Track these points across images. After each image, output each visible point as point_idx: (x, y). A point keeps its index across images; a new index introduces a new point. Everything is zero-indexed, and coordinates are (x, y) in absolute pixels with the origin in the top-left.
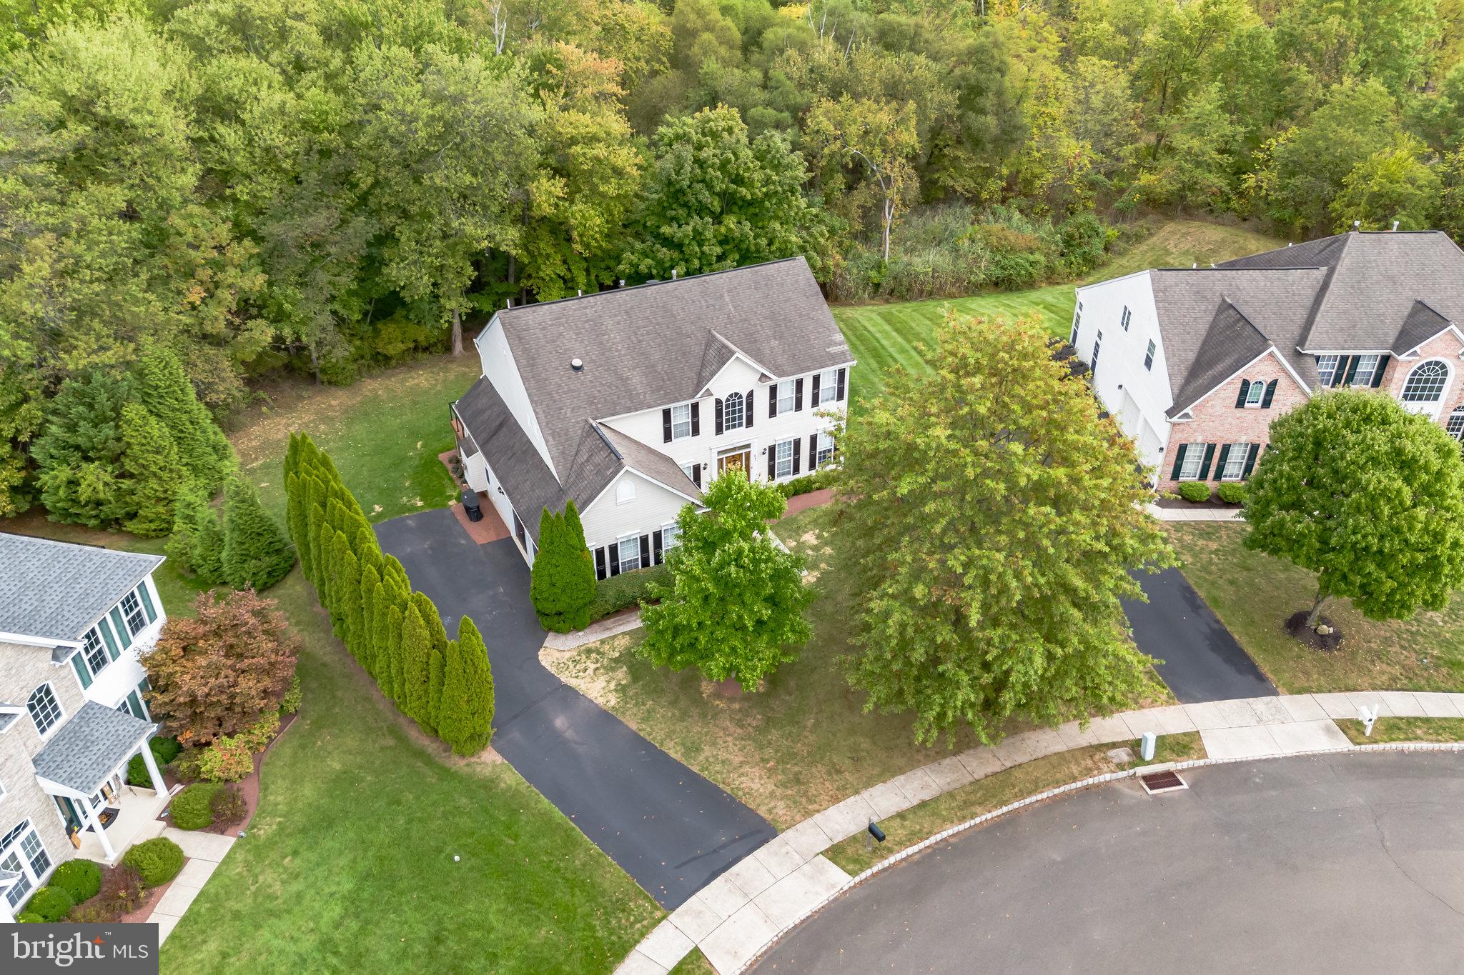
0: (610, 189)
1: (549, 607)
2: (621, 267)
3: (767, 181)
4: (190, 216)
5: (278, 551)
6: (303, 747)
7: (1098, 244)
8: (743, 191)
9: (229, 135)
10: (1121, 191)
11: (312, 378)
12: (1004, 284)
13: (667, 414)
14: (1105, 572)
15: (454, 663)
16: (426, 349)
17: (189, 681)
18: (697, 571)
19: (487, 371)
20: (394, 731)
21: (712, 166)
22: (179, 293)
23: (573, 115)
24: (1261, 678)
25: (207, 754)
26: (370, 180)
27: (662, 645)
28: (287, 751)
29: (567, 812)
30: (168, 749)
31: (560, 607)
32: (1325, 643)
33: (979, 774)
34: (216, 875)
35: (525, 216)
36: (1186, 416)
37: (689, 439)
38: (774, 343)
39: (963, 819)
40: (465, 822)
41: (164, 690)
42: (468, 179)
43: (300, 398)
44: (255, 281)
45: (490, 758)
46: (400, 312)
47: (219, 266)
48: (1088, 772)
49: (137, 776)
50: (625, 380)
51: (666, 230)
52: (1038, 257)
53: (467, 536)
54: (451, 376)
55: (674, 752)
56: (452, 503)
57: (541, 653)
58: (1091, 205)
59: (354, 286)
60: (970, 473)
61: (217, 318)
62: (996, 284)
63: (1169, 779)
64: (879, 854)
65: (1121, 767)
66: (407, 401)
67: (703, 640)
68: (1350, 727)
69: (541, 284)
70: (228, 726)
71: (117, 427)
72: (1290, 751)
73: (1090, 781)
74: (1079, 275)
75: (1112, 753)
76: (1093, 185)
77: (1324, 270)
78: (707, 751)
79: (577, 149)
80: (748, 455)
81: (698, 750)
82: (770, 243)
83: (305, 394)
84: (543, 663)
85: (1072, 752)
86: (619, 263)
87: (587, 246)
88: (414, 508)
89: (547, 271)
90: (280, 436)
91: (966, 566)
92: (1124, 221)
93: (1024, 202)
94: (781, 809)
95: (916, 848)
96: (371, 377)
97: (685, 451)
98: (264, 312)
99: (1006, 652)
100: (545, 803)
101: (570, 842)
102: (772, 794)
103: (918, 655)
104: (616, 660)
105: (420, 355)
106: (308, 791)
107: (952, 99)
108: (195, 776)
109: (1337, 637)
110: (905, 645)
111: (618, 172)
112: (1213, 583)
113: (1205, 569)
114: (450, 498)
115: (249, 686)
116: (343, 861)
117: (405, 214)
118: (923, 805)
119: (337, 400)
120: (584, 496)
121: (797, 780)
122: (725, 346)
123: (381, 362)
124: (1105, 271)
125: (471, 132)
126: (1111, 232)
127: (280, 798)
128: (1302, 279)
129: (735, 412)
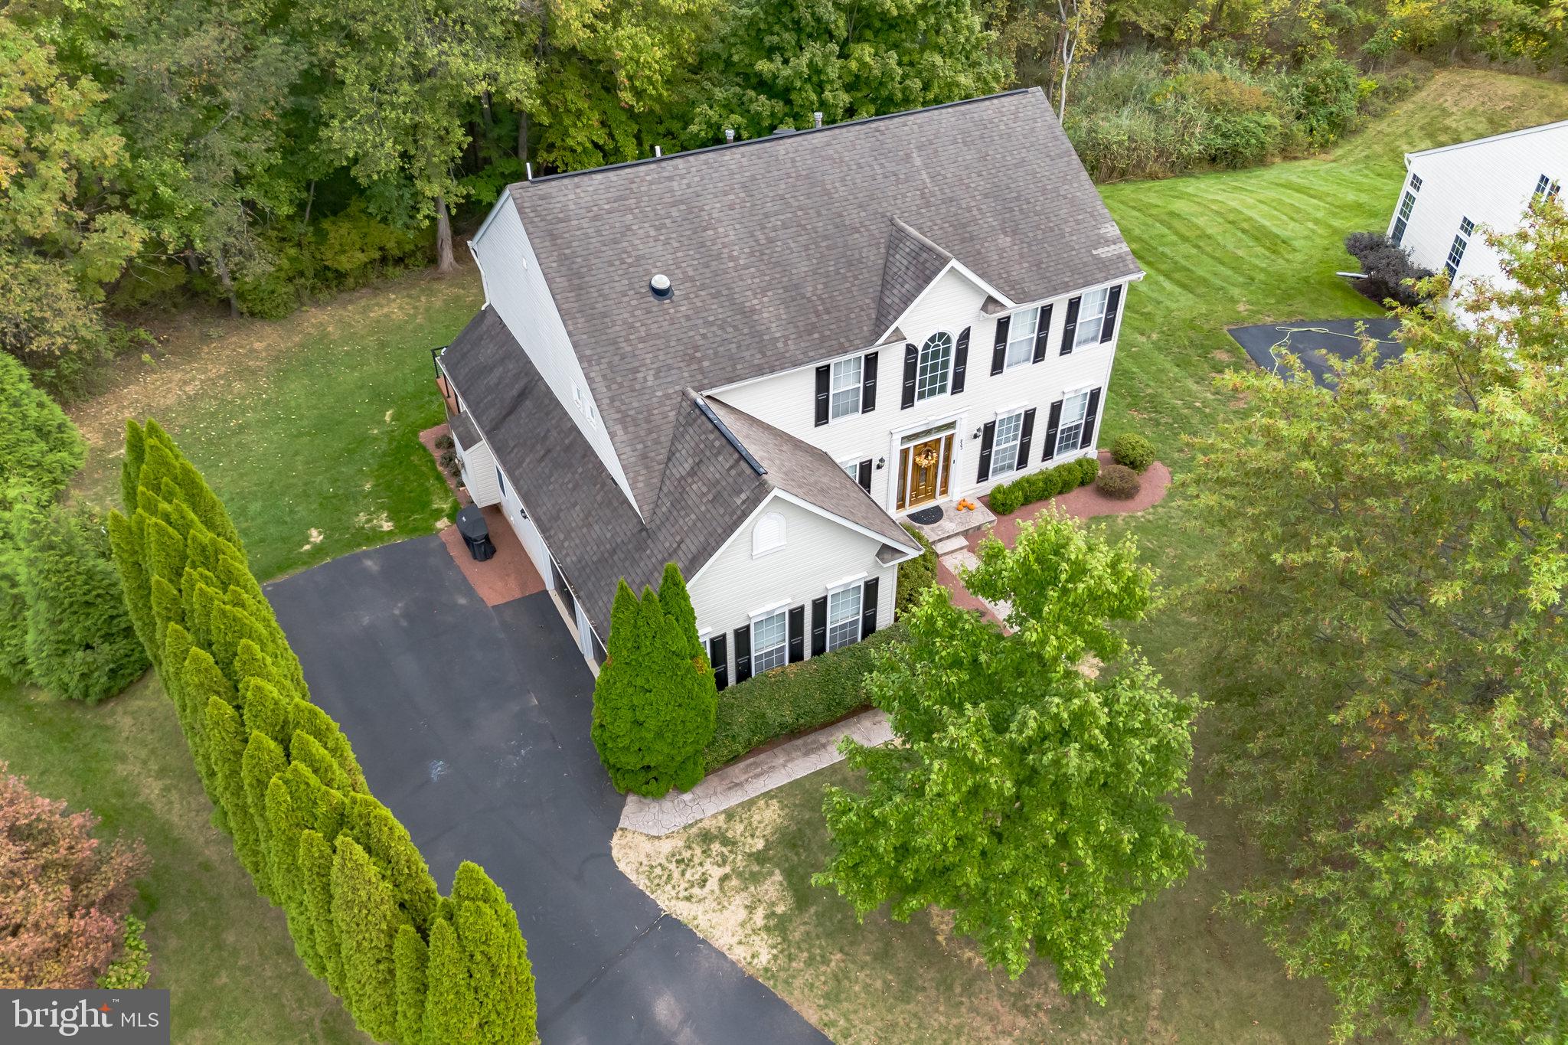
1: (631, 761)
2: (694, 128)
7: (1350, 100)
10: (1371, 26)
11: (225, 306)
12: (1225, 159)
13: (823, 374)
16: (399, 261)
19: (494, 296)
35: (544, 45)
38: (1005, 241)
43: (206, 338)
44: (107, 149)
46: (355, 205)
50: (748, 313)
52: (1270, 119)
53: (470, 591)
54: (438, 303)
56: (442, 524)
57: (616, 841)
58: (1331, 45)
59: (277, 159)
62: (1213, 160)
66: (371, 342)
69: (569, 158)
74: (1325, 146)
76: (1332, 19)
80: (950, 440)
83: (213, 332)
84: (622, 866)
86: (690, 121)
88: (376, 535)
89: (579, 138)
90: (171, 400)
92: (1381, 68)
93: (1234, 45)
96: (317, 304)
97: (849, 440)
98: (131, 201)
104: (759, 858)
105: (390, 270)
114: (438, 514)
119: (263, 341)
122: (925, 248)
124: (1358, 140)
126: (1367, 83)
129: (936, 368)
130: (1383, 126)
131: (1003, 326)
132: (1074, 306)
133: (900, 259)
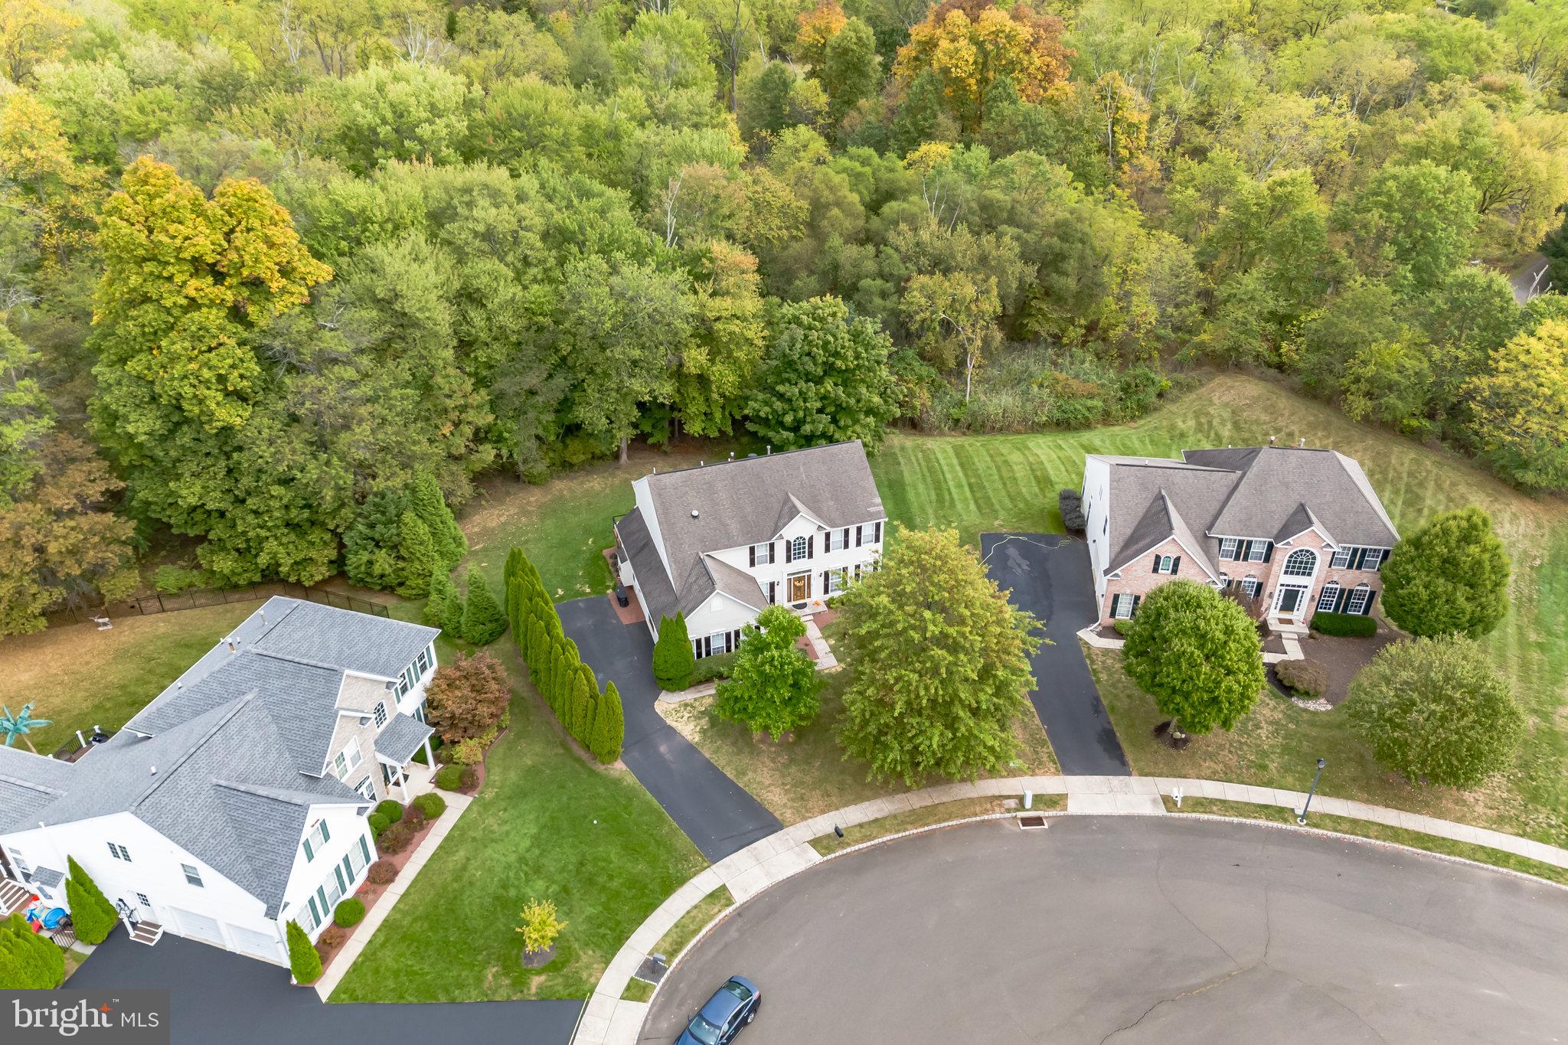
0: (741, 355)
1: (663, 675)
2: (746, 411)
3: (857, 357)
4: (448, 376)
5: (496, 620)
6: (510, 749)
7: (1152, 391)
8: (839, 363)
9: (477, 316)
10: (1184, 343)
11: (517, 478)
12: (1063, 425)
13: (752, 550)
14: (983, 690)
15: (602, 707)
16: (600, 459)
17: (452, 705)
18: (747, 665)
19: (638, 504)
20: (563, 745)
21: (817, 346)
22: (437, 427)
23: (718, 300)
24: (1124, 763)
25: (458, 748)
26: (570, 348)
27: (727, 708)
28: (501, 750)
29: (661, 802)
30: (437, 742)
31: (670, 676)
32: (1176, 744)
33: (917, 806)
34: (462, 817)
35: (678, 374)
36: (1116, 575)
37: (768, 564)
38: (831, 503)
39: (898, 831)
40: (601, 802)
41: (435, 708)
42: (636, 353)
43: (508, 493)
44: (486, 419)
45: (619, 767)
46: (583, 435)
47: (463, 408)
48: (986, 812)
49: (420, 758)
50: (725, 526)
51: (780, 388)
52: (1096, 403)
53: (617, 618)
54: (617, 481)
55: (729, 773)
56: (609, 591)
57: (656, 703)
58: (1156, 354)
59: (552, 418)
60: (900, 627)
61: (460, 445)
62: (1058, 424)
63: (1038, 821)
64: (842, 845)
65: (1008, 811)
66: (584, 501)
67: (750, 707)
68: (1168, 801)
69: (688, 417)
70: (470, 732)
71: (398, 527)
72: (1123, 812)
73: (986, 817)
74: (1133, 418)
75: (1006, 802)
76: (1159, 338)
77: (1239, 473)
78: (750, 775)
79: (718, 326)
80: (809, 577)
81: (744, 774)
82: (858, 401)
83: (511, 490)
84: (657, 710)
85: (979, 798)
86: (746, 406)
87: (723, 396)
88: (584, 594)
89: (692, 409)
91: (897, 680)
92: (1181, 371)
93: (1102, 346)
94: (788, 814)
95: (865, 845)
96: (559, 478)
97: (764, 574)
98: (490, 438)
99: (921, 732)
100: (649, 795)
101: (661, 819)
102: (785, 805)
103: (872, 728)
104: (702, 712)
105: (595, 463)
106: (513, 776)
107: (1031, 272)
108: (449, 760)
109: (1185, 741)
110: (865, 723)
111: (749, 342)
112: (1116, 696)
113: (1113, 685)
114: (608, 587)
115: (484, 710)
116: (531, 817)
117: (591, 372)
118: (876, 820)
119: (535, 497)
120: (690, 606)
121: (802, 799)
122: (794, 506)
123: (566, 467)
124: (1156, 415)
125: (641, 319)
126: (1164, 382)
127: (497, 778)
128: (1221, 479)
129: (800, 549)
130: (1173, 408)
131: (828, 536)
132: (859, 530)
133: (786, 509)
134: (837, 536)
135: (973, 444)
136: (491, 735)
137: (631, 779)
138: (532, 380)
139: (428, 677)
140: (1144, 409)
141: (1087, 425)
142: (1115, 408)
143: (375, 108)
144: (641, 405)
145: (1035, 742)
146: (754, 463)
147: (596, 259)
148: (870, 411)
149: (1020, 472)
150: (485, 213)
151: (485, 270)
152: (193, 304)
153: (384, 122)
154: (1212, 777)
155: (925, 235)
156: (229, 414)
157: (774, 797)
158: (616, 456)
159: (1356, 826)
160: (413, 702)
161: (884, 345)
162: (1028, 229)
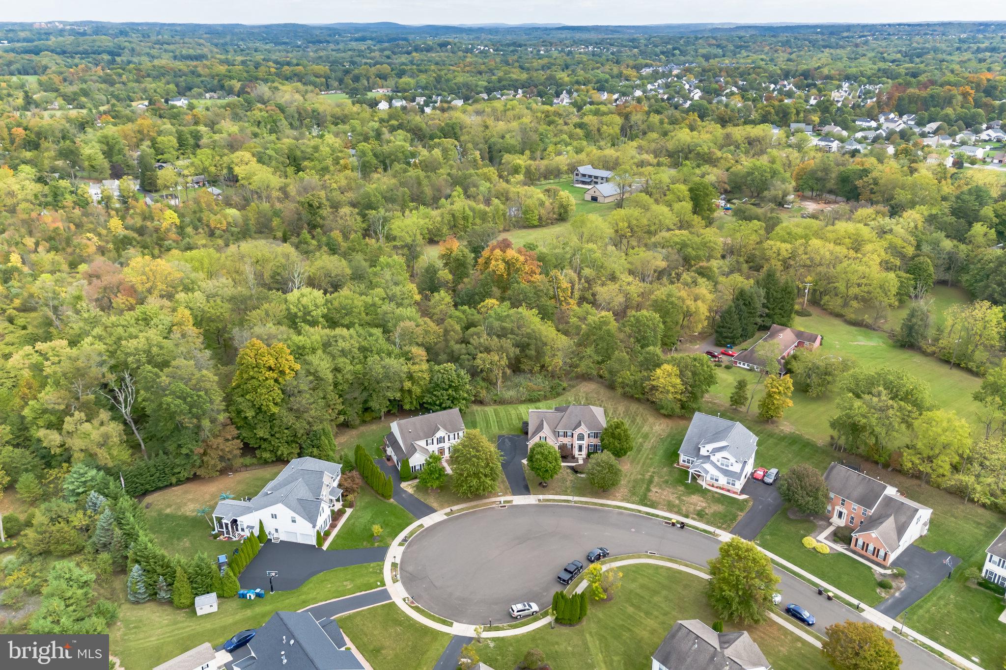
0: (422, 383)
1: (403, 477)
3: (459, 382)
4: (331, 394)
5: (352, 466)
6: (361, 497)
8: (453, 384)
9: (339, 376)
12: (531, 400)
13: (427, 441)
14: (487, 469)
15: (387, 484)
16: (375, 419)
17: (346, 485)
18: (426, 470)
19: (393, 430)
20: (376, 495)
21: (446, 379)
22: (327, 411)
23: (414, 366)
24: (529, 492)
25: (348, 496)
26: (368, 384)
27: (421, 483)
28: (359, 497)
29: (404, 507)
30: (343, 495)
31: (405, 476)
32: (544, 487)
33: (472, 505)
34: (351, 513)
35: (402, 390)
38: (449, 426)
39: (467, 510)
40: (388, 508)
41: (342, 485)
42: (389, 384)
44: (341, 407)
45: (392, 500)
47: (335, 404)
49: (338, 500)
50: (419, 434)
52: (542, 392)
53: (388, 464)
55: (423, 500)
56: (384, 457)
57: (401, 484)
61: (334, 415)
62: (529, 400)
63: (505, 506)
64: (452, 514)
65: (497, 504)
66: (371, 432)
68: (539, 500)
70: (351, 492)
72: (527, 503)
73: (491, 506)
74: (555, 397)
75: (496, 502)
77: (564, 413)
78: (428, 500)
79: (414, 374)
80: (444, 449)
81: (426, 500)
82: (460, 396)
83: (349, 430)
84: (401, 486)
85: (489, 502)
89: (406, 401)
93: (545, 373)
94: (438, 508)
95: (458, 514)
96: (363, 426)
100: (401, 506)
101: (404, 510)
102: (437, 506)
104: (414, 486)
105: (373, 420)
106: (363, 503)
107: (518, 351)
108: (346, 499)
109: (546, 486)
110: (457, 481)
111: (424, 378)
112: (530, 476)
113: (527, 473)
115: (355, 486)
116: (370, 512)
117: (374, 391)
118: (461, 508)
119: (354, 432)
120: (410, 456)
121: (442, 504)
123: (364, 422)
124: (562, 396)
125: (391, 374)
126: (565, 384)
127: (359, 504)
128: (559, 414)
129: (441, 440)
130: (568, 393)
131: (449, 436)
132: (458, 433)
133: (436, 428)
134: (452, 436)
135: (501, 409)
136: (356, 494)
137: (395, 503)
138: (356, 394)
139: (339, 478)
140: (558, 395)
141: (538, 400)
142: (548, 394)
143: (296, 306)
144: (389, 400)
145: (506, 488)
146: (427, 416)
147: (376, 356)
148: (464, 399)
149: (514, 417)
150: (341, 344)
151: (342, 361)
152: (267, 379)
153: (300, 310)
154: (553, 494)
155: (482, 340)
156: (275, 410)
157: (435, 505)
158: (380, 418)
159: (586, 503)
160: (335, 484)
161: (467, 378)
162: (517, 335)
